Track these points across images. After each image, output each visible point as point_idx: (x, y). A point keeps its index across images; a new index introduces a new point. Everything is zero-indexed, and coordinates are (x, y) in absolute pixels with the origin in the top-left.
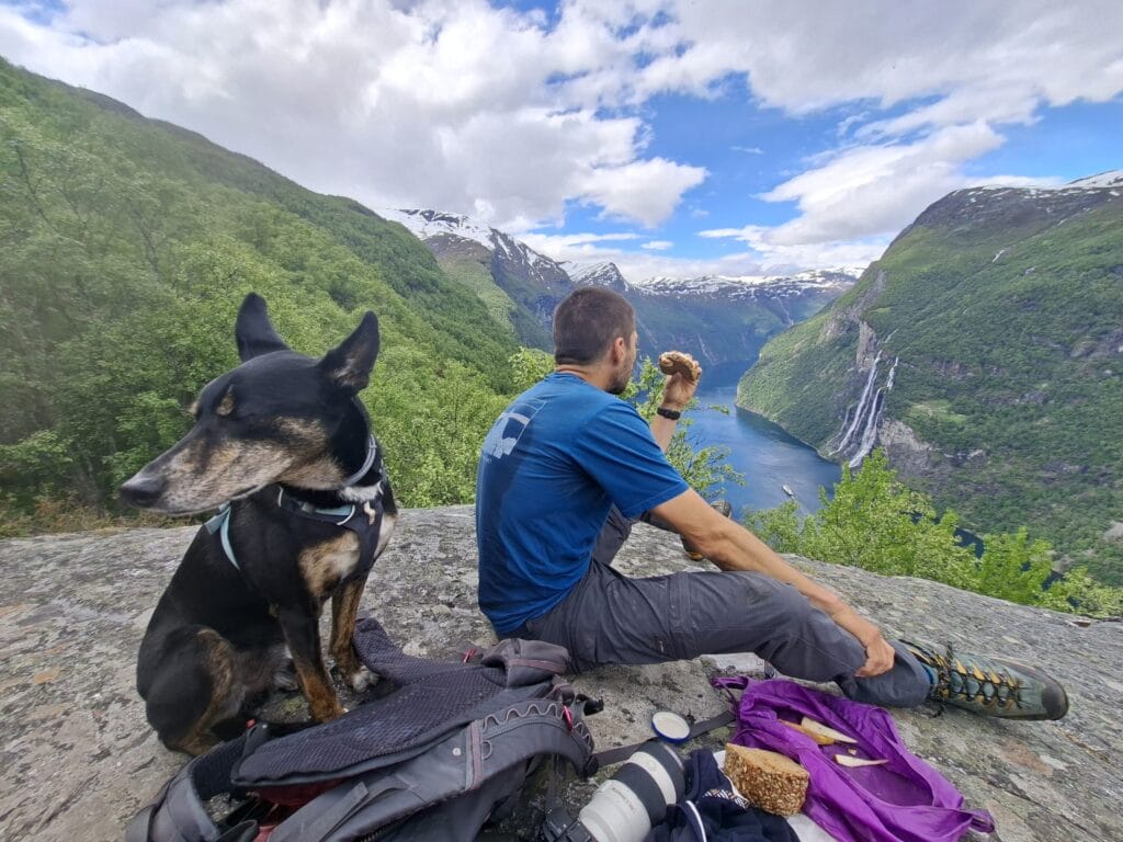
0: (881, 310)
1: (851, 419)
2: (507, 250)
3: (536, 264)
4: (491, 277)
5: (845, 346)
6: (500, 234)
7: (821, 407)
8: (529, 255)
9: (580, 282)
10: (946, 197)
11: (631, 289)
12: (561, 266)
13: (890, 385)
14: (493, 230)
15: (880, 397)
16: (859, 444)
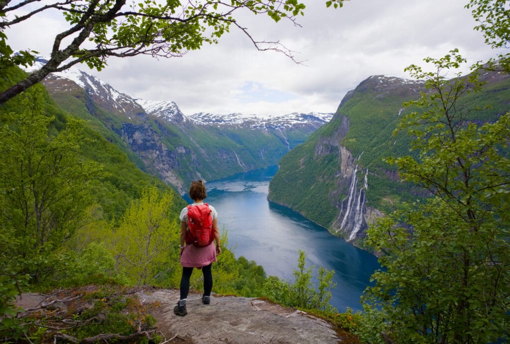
0: (351, 140)
1: (345, 208)
2: (95, 88)
3: (118, 100)
4: (85, 108)
5: (330, 161)
6: (88, 76)
7: (325, 200)
8: (112, 93)
9: (151, 114)
11: (187, 121)
12: (136, 101)
13: (366, 186)
14: (82, 72)
15: (362, 194)
16: (354, 223)
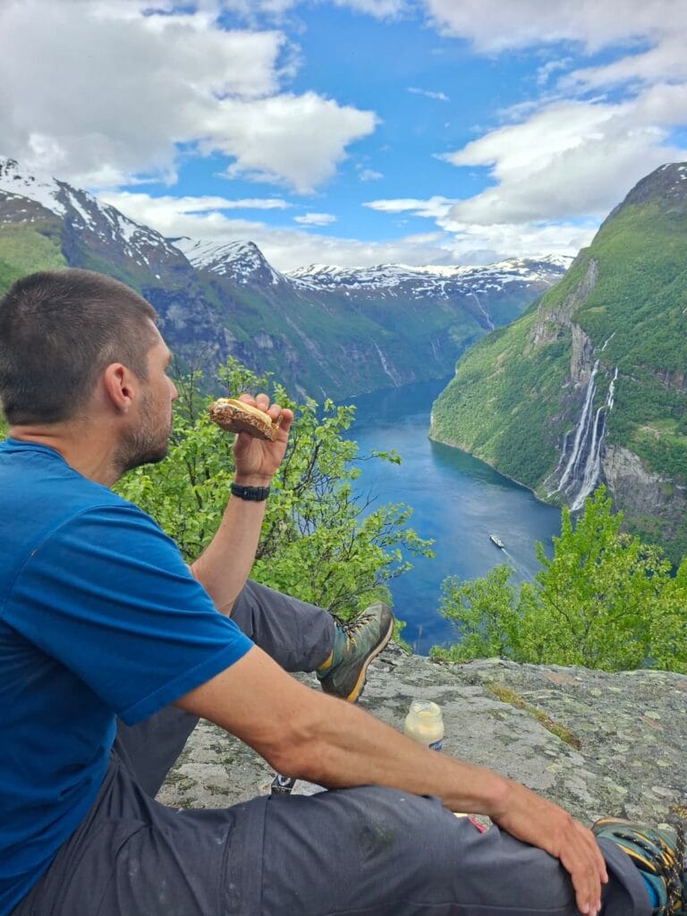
0: (594, 310)
1: (570, 449)
2: (86, 216)
3: (134, 239)
4: (61, 256)
6: (72, 190)
7: (535, 435)
8: (123, 225)
9: (206, 268)
10: (655, 172)
11: (281, 282)
12: (174, 244)
13: (611, 403)
14: (59, 184)
15: (601, 419)
16: (582, 479)
